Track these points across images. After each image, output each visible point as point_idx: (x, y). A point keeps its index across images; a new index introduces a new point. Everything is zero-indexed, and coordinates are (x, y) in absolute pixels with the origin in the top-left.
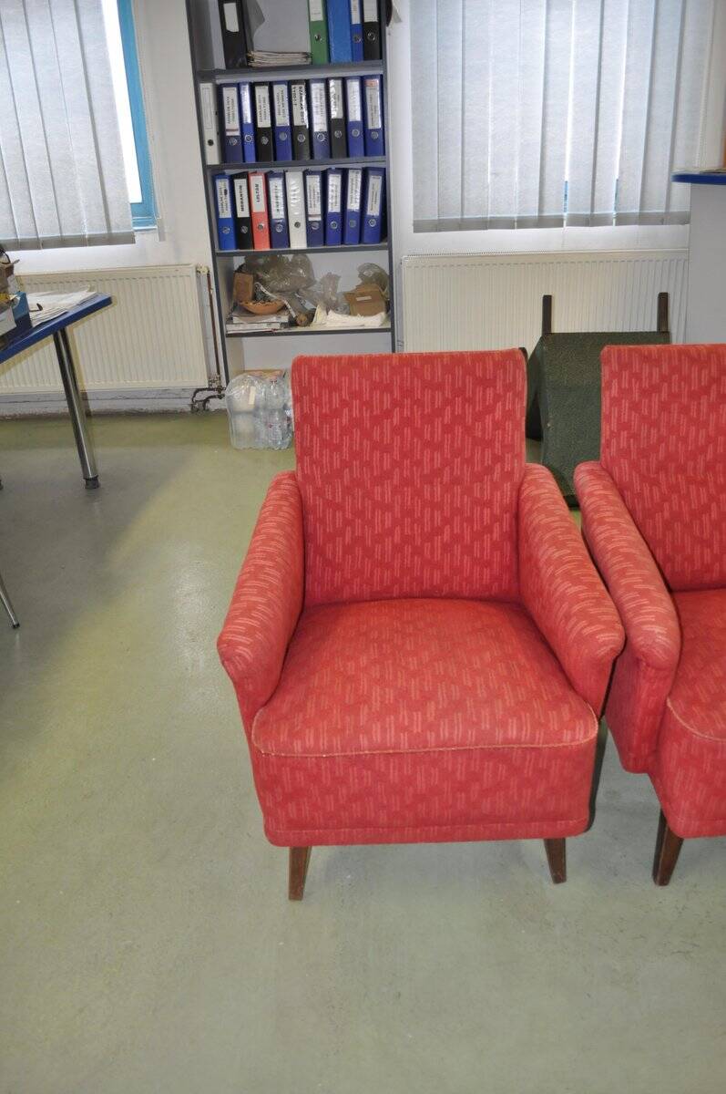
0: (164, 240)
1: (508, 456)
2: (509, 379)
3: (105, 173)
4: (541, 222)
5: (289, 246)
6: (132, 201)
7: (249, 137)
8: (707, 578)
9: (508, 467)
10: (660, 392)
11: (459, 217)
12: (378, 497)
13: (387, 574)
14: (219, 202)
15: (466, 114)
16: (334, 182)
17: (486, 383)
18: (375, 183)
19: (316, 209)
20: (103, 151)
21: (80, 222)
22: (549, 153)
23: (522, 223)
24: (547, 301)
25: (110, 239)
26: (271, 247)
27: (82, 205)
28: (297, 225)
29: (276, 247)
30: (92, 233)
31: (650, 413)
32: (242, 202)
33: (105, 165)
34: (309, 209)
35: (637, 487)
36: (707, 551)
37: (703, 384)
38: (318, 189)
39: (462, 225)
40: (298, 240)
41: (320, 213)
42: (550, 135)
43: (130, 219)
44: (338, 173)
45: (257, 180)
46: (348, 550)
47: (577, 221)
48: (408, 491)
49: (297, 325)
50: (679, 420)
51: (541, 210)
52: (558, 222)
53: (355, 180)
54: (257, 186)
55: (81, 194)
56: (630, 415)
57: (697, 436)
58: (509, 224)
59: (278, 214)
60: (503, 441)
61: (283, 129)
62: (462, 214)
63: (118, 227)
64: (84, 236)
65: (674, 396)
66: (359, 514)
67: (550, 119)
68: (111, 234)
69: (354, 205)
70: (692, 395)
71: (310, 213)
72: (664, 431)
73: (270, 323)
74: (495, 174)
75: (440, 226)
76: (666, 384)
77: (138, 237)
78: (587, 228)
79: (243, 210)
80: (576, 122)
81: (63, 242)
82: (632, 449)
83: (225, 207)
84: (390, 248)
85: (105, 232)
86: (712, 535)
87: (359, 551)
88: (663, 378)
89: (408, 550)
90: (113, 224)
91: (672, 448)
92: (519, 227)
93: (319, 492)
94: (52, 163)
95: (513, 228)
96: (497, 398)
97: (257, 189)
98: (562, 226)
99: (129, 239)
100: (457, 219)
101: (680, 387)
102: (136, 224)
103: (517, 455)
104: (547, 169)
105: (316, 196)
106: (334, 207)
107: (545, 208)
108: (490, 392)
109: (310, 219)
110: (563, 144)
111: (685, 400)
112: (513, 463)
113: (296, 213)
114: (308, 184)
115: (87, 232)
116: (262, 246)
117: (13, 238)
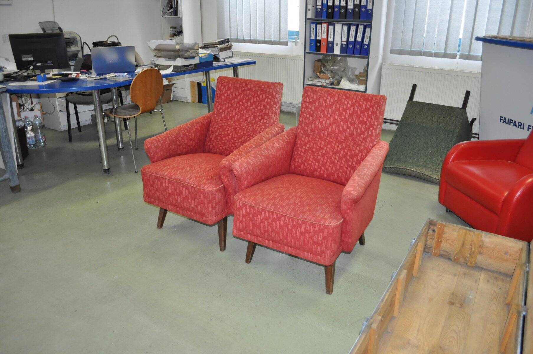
0: (297, 45)
1: (266, 117)
2: (271, 91)
3: (281, 18)
4: (445, 55)
5: (333, 53)
6: (289, 30)
7: (325, 9)
8: (315, 174)
9: (265, 121)
10: (315, 103)
11: (410, 49)
12: (229, 123)
13: (224, 147)
14: (311, 32)
15: (417, 5)
16: (353, 28)
17: (264, 91)
18: (368, 30)
19: (345, 39)
20: (282, 10)
21: (271, 36)
22: (452, 25)
23: (437, 55)
24: (414, 87)
25: (279, 43)
26: (327, 52)
27: (272, 29)
28: (337, 45)
29: (328, 53)
30: (274, 40)
31: (311, 110)
32: (319, 34)
33: (282, 15)
34: (342, 39)
35: (301, 136)
36: (317, 164)
37: (331, 103)
38: (346, 31)
39: (411, 53)
40: (337, 51)
41: (346, 41)
42: (453, 17)
43: (288, 36)
44: (355, 25)
45: (325, 26)
46: (216, 137)
47: (462, 57)
48: (237, 123)
49: (334, 85)
50: (320, 115)
51: (445, 50)
52: (454, 56)
53: (361, 28)
54: (324, 28)
55: (273, 25)
56: (304, 110)
57: (326, 122)
58: (430, 55)
59: (330, 40)
60: (265, 112)
61: (337, 6)
62: (411, 48)
63: (283, 39)
64: (271, 41)
65: (320, 106)
66: (222, 126)
67: (454, 9)
68: (280, 41)
69: (359, 39)
70: (327, 107)
71: (342, 40)
72: (315, 118)
73: (322, 82)
74: (428, 32)
75: (401, 52)
76: (318, 101)
77: (289, 44)
78: (466, 60)
79: (319, 36)
80: (467, 12)
81: (265, 42)
82: (303, 122)
83: (313, 34)
84: (368, 58)
85: (278, 40)
86: (320, 159)
87: (219, 138)
88: (317, 99)
89: (232, 141)
90: (281, 37)
91: (317, 125)
92: (435, 56)
93: (215, 118)
94: (266, 13)
95: (432, 57)
96: (266, 97)
97: (324, 29)
98: (456, 58)
99: (286, 44)
100: (409, 50)
101: (322, 103)
102: (289, 38)
103: (269, 117)
104: (451, 32)
105: (345, 34)
106: (352, 39)
107: (448, 49)
108: (264, 95)
109: (342, 43)
110: (460, 21)
111: (323, 108)
112: (267, 119)
113: (337, 40)
114: (343, 29)
115: (273, 40)
116: (323, 51)
117: (249, 39)
